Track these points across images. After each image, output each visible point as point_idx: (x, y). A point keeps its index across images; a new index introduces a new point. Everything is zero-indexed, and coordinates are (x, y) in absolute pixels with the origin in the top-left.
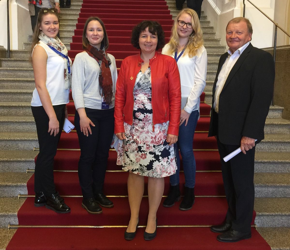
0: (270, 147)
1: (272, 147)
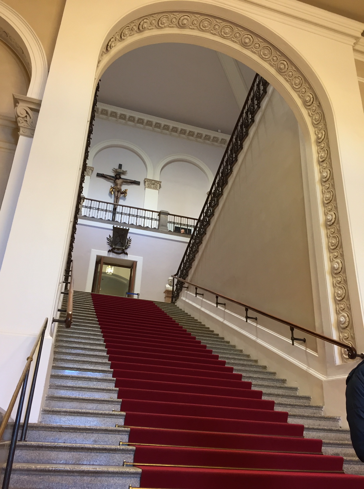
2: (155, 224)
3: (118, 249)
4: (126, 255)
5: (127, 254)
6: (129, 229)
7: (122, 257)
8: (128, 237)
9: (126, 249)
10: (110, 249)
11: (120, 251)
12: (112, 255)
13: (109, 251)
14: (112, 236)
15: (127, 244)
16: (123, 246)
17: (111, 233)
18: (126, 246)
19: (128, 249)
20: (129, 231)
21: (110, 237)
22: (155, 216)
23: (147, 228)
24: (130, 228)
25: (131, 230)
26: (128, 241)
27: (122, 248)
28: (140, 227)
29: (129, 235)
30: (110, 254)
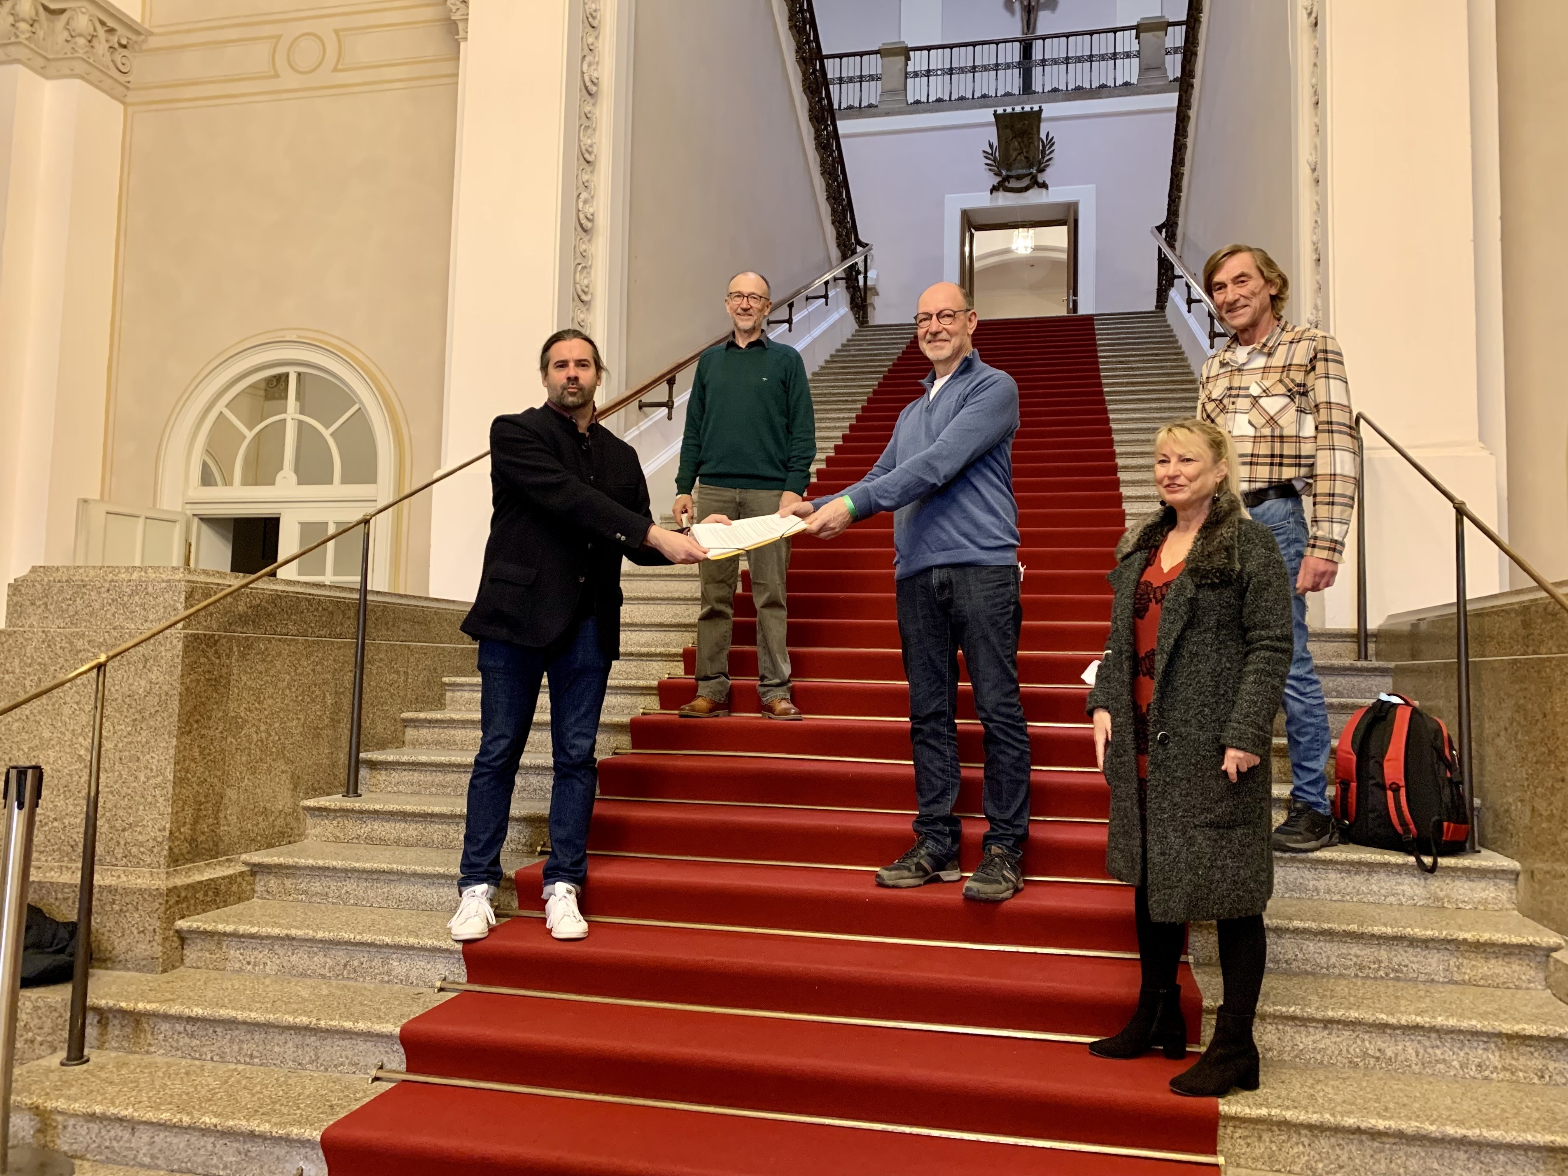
0: (1430, 1050)
1: (1438, 1052)
2: (1129, 71)
3: (1019, 178)
4: (1044, 191)
5: (1044, 186)
6: (1041, 110)
7: (1034, 197)
8: (1043, 136)
9: (1042, 171)
10: (996, 180)
11: (1025, 182)
12: (1005, 200)
13: (994, 189)
14: (996, 144)
15: (1043, 157)
16: (1031, 167)
17: (992, 135)
18: (1040, 163)
19: (1048, 170)
20: (1044, 115)
21: (991, 146)
22: (1127, 42)
23: (1101, 91)
24: (1044, 106)
25: (1049, 110)
26: (1044, 146)
27: (1028, 172)
28: (1080, 93)
29: (1045, 128)
30: (997, 199)
